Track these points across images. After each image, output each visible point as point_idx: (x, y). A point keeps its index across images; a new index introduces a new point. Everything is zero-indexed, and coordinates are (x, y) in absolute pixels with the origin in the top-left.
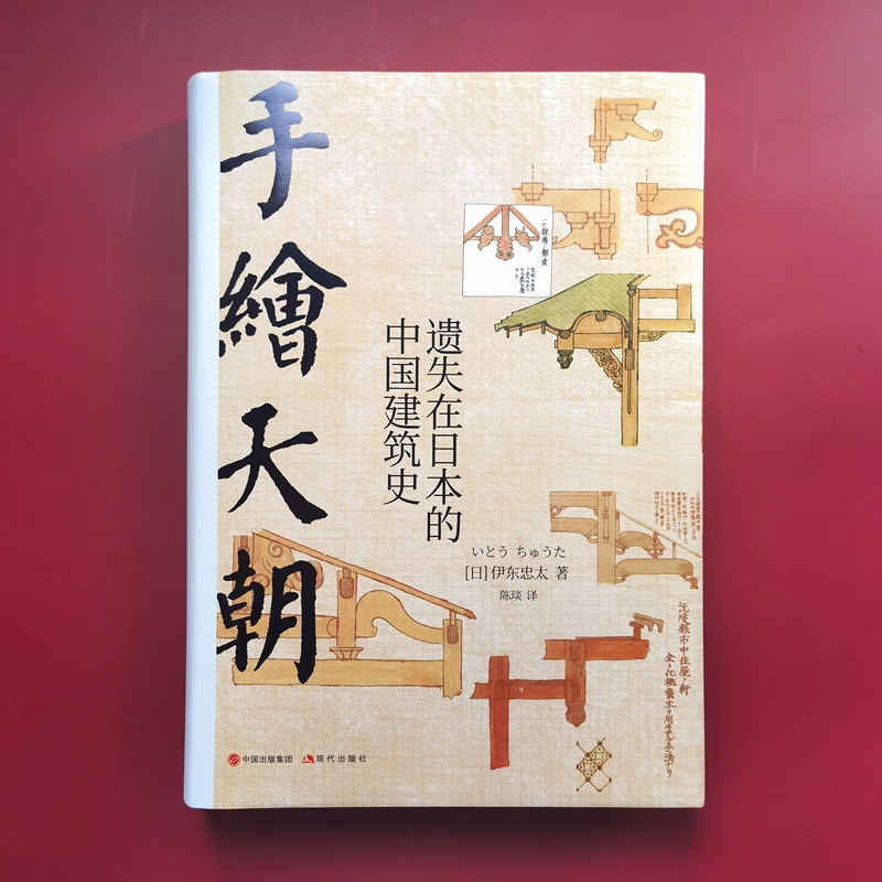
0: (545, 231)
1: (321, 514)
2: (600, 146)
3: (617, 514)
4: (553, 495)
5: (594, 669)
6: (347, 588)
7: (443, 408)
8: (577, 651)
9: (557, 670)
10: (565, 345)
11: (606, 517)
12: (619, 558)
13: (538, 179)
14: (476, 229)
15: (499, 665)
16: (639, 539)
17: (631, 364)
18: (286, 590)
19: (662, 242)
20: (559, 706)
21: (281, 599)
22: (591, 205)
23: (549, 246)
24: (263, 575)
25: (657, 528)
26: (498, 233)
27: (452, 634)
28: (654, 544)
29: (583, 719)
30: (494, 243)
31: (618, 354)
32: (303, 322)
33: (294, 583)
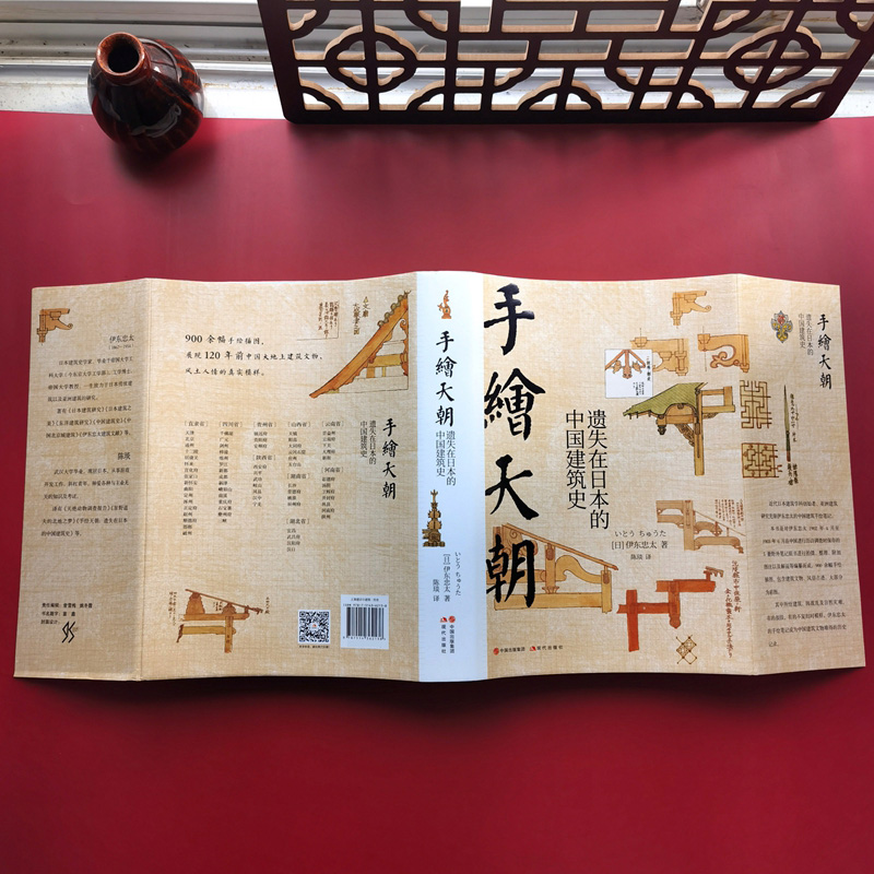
0: (648, 363)
1: (536, 515)
2: (676, 317)
3: (694, 512)
4: (657, 502)
5: (684, 597)
6: (550, 555)
7: (597, 457)
8: (675, 587)
9: (664, 598)
10: (662, 422)
11: (687, 514)
12: (696, 536)
13: (643, 335)
14: (611, 363)
15: (632, 594)
16: (707, 526)
17: (699, 431)
18: (519, 556)
19: (714, 365)
20: (666, 617)
21: (517, 561)
22: (673, 348)
23: (651, 370)
24: (508, 549)
25: (717, 520)
26: (623, 364)
27: (606, 578)
28: (716, 529)
29: (679, 624)
30: (622, 370)
31: (691, 426)
32: (524, 411)
33: (523, 552)
